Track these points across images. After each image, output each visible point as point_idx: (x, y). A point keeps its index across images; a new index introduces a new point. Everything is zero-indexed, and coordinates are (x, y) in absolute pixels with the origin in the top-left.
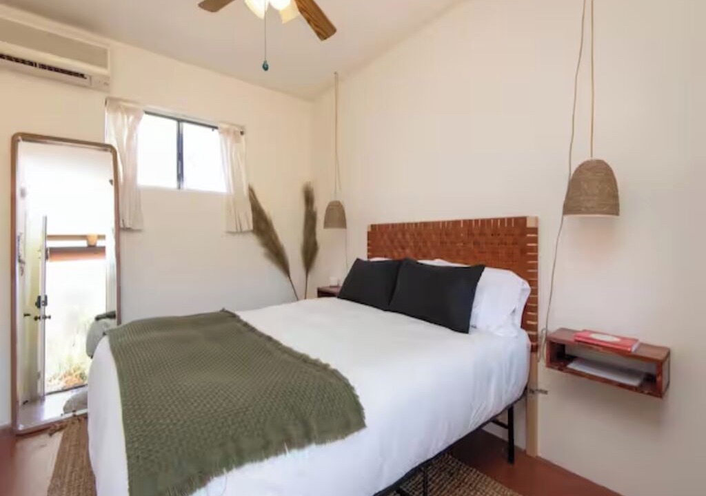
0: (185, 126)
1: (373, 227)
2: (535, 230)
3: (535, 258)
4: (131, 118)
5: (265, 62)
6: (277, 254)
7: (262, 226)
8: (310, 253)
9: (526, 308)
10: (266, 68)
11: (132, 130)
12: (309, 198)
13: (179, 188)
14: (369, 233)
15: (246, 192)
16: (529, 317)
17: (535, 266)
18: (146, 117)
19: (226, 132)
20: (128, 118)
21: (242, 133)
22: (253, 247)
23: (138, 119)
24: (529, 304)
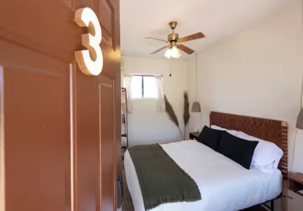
0: (144, 77)
1: (212, 112)
2: (286, 128)
3: (286, 140)
4: (130, 78)
5: (170, 74)
6: (174, 118)
7: (169, 109)
8: (186, 118)
9: (281, 161)
10: (170, 75)
11: (130, 82)
12: (186, 97)
13: (143, 97)
14: (210, 115)
15: (163, 97)
16: (282, 165)
17: (286, 143)
18: (134, 77)
19: (157, 77)
20: (129, 78)
21: (162, 76)
22: (166, 116)
23: (131, 78)
24: (283, 159)
